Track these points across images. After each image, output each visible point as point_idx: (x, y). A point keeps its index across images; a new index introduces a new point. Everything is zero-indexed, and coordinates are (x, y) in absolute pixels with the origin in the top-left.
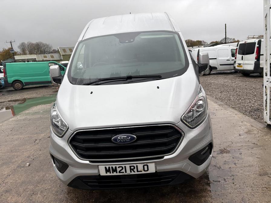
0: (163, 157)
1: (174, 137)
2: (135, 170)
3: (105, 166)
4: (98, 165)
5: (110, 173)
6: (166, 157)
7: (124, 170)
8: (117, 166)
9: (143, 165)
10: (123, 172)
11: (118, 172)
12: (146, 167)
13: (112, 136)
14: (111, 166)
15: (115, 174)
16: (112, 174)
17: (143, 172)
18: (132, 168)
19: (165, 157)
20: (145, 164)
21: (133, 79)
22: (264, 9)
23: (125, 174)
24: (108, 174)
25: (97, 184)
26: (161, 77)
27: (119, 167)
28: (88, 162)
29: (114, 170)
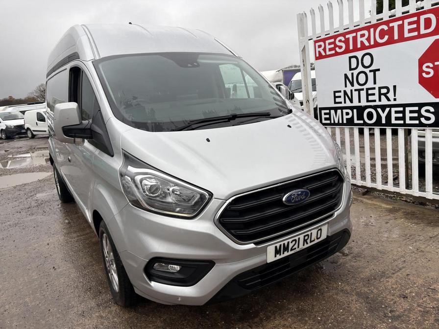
0: (333, 215)
2: (309, 240)
3: (276, 245)
4: (266, 247)
5: (280, 254)
7: (296, 245)
8: (290, 240)
9: (317, 230)
10: (296, 249)
11: (290, 249)
12: (319, 233)
13: (281, 196)
14: (282, 243)
15: (286, 254)
16: (282, 256)
17: (317, 241)
18: (306, 238)
19: (336, 213)
20: (319, 228)
21: (237, 120)
22: (299, 41)
24: (278, 257)
25: (260, 280)
26: (269, 115)
27: (292, 242)
28: (252, 246)
29: (286, 249)
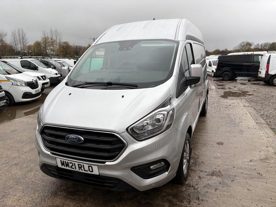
0: (105, 162)
1: (117, 146)
2: (82, 168)
3: (61, 159)
4: (56, 158)
5: (65, 166)
6: (107, 163)
7: (74, 167)
9: (88, 165)
10: (74, 168)
11: (70, 167)
12: (90, 168)
13: (67, 134)
14: (64, 160)
15: (68, 168)
16: (65, 168)
17: (89, 172)
18: (80, 166)
20: (90, 165)
23: (74, 170)
24: (63, 167)
27: (70, 163)
28: (49, 153)
29: (67, 165)
